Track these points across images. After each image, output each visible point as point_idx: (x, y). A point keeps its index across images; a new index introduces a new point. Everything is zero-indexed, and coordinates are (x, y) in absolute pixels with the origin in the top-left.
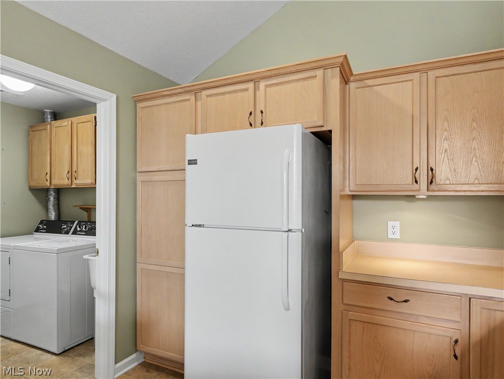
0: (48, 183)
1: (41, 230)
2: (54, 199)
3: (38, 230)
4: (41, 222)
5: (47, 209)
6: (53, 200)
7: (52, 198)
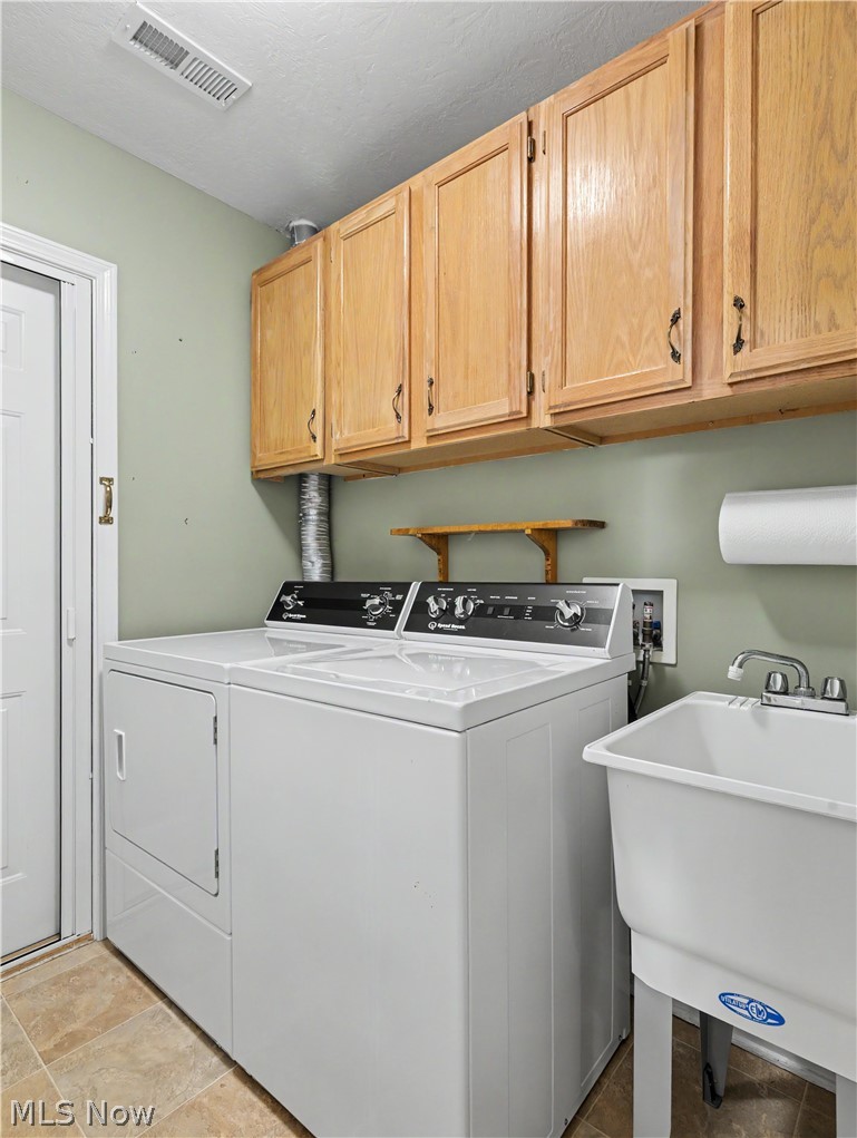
0: (317, 449)
1: (290, 612)
2: (319, 514)
3: (277, 613)
4: (288, 588)
5: (300, 550)
6: (315, 518)
7: (313, 514)
